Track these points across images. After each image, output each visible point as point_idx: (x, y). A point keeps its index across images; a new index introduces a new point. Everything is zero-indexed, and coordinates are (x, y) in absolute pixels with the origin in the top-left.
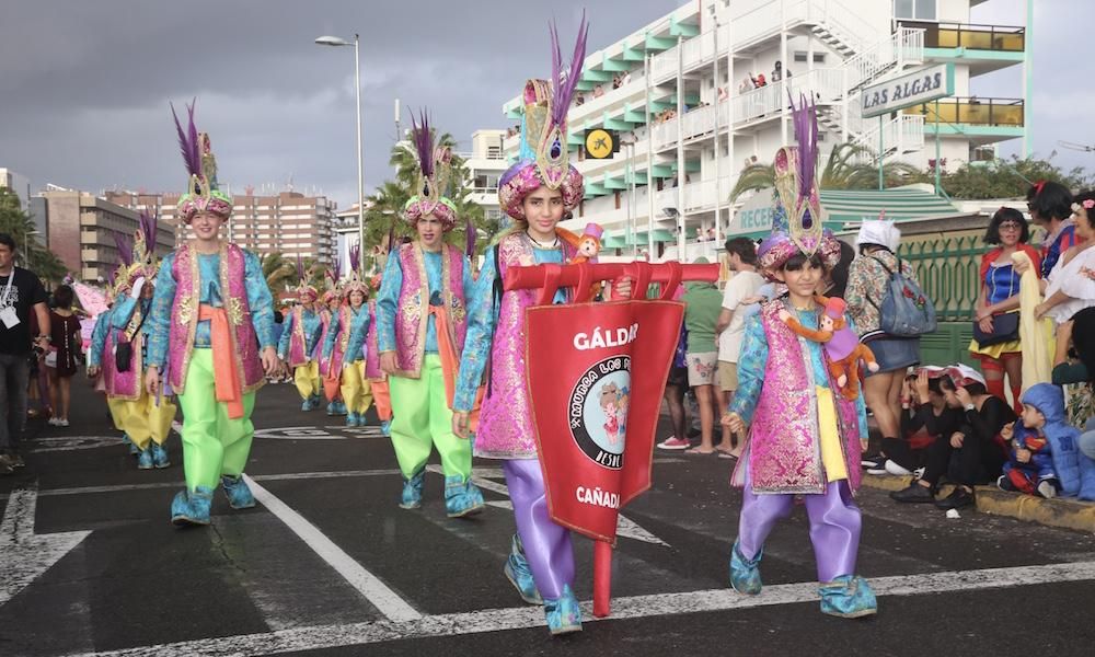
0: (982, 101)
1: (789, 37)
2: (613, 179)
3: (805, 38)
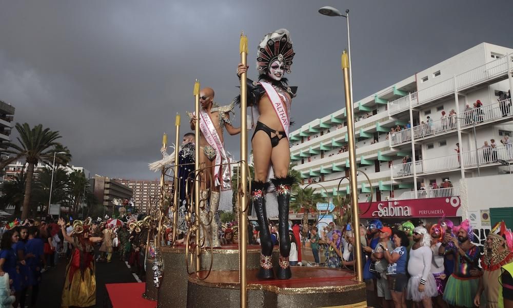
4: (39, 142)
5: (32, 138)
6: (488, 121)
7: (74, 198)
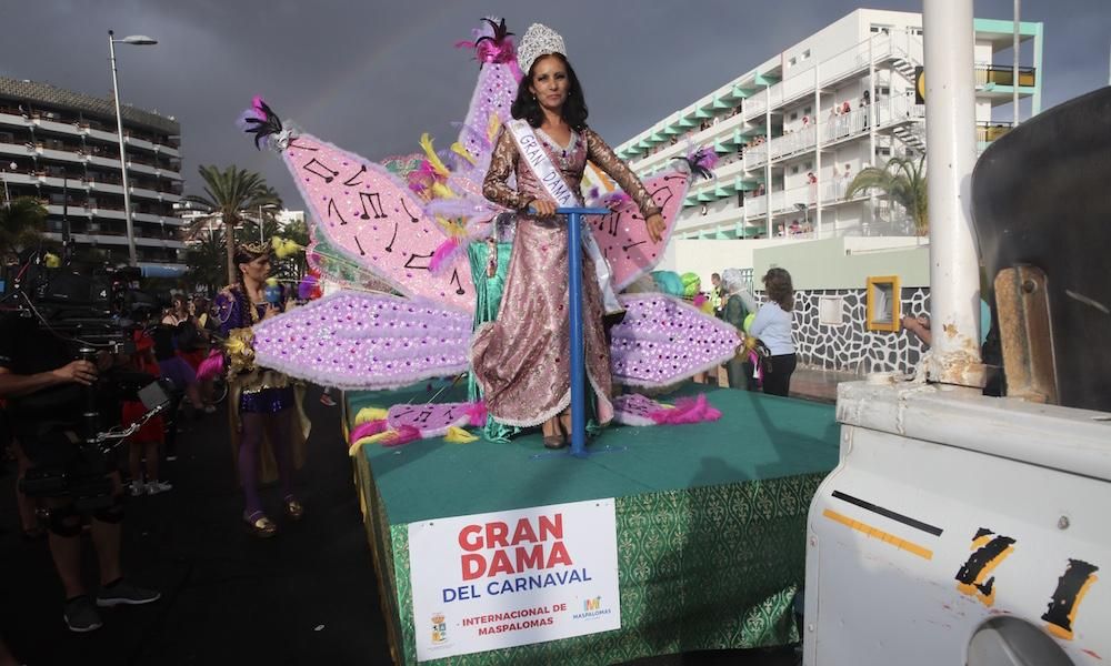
0: (1004, 125)
1: (876, 71)
2: (705, 194)
3: (888, 71)
4: (235, 191)
5: (225, 187)
6: (856, 133)
7: (296, 268)
